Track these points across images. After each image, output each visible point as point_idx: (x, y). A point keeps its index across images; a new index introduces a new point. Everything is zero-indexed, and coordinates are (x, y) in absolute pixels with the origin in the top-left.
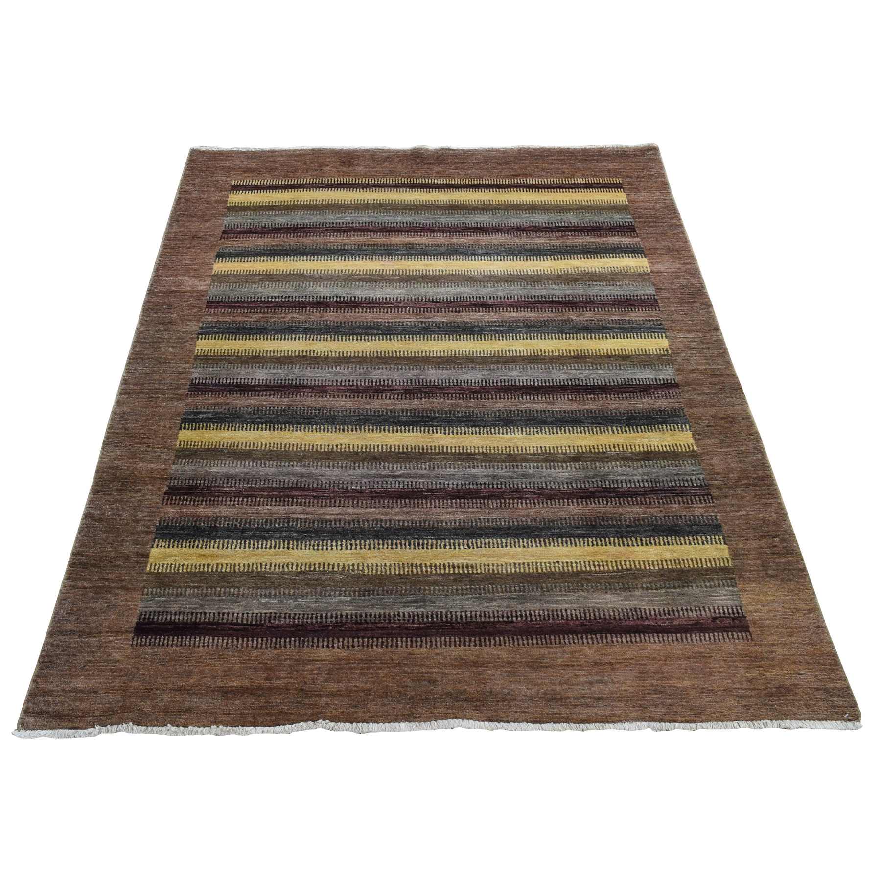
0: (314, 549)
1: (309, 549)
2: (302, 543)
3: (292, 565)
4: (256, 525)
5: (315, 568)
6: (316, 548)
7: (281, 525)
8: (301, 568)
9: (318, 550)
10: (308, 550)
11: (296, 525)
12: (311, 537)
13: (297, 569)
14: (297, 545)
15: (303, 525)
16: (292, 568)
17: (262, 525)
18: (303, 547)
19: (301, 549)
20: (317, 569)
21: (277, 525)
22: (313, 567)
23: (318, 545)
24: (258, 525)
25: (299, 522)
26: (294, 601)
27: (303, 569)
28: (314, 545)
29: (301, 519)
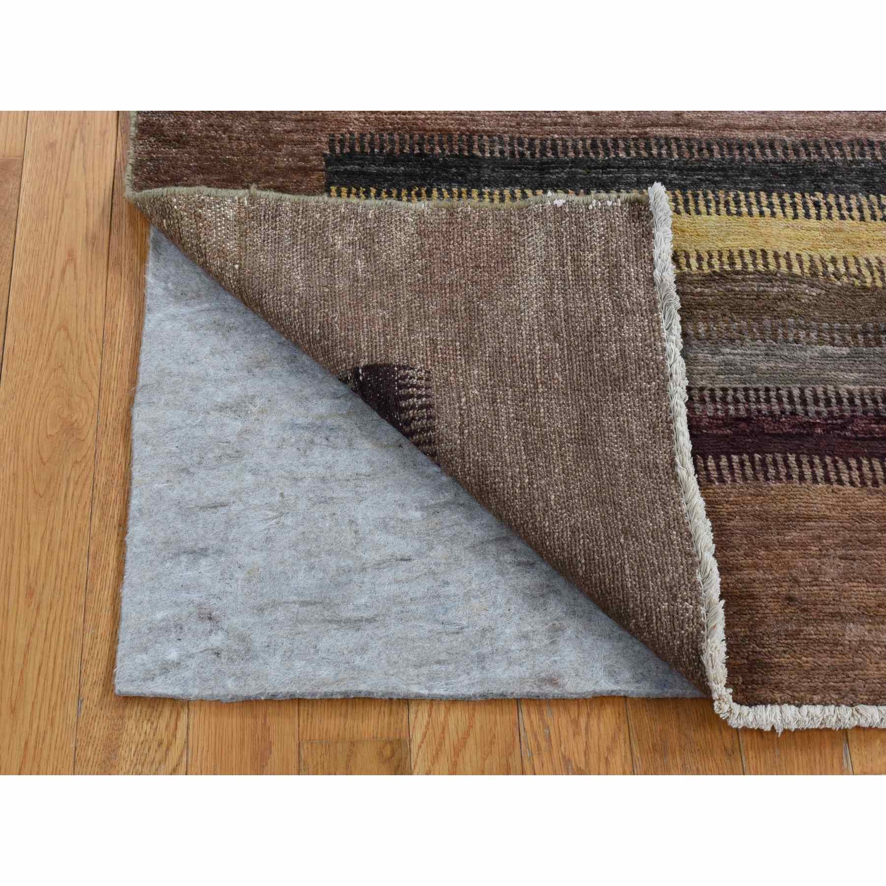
0: (729, 212)
1: (718, 212)
2: (696, 196)
3: (687, 257)
4: (571, 154)
5: (745, 265)
6: (733, 209)
7: (633, 154)
8: (710, 265)
9: (739, 214)
10: (714, 217)
11: (670, 155)
12: (715, 182)
13: (700, 267)
14: (686, 202)
15: (687, 155)
16: (688, 265)
17: (586, 153)
18: (703, 209)
19: (698, 212)
20: (751, 268)
21: (622, 155)
22: (738, 261)
23: (737, 203)
24: (577, 153)
25: (674, 146)
26: (714, 354)
27: (717, 268)
28: (727, 203)
29: (677, 139)
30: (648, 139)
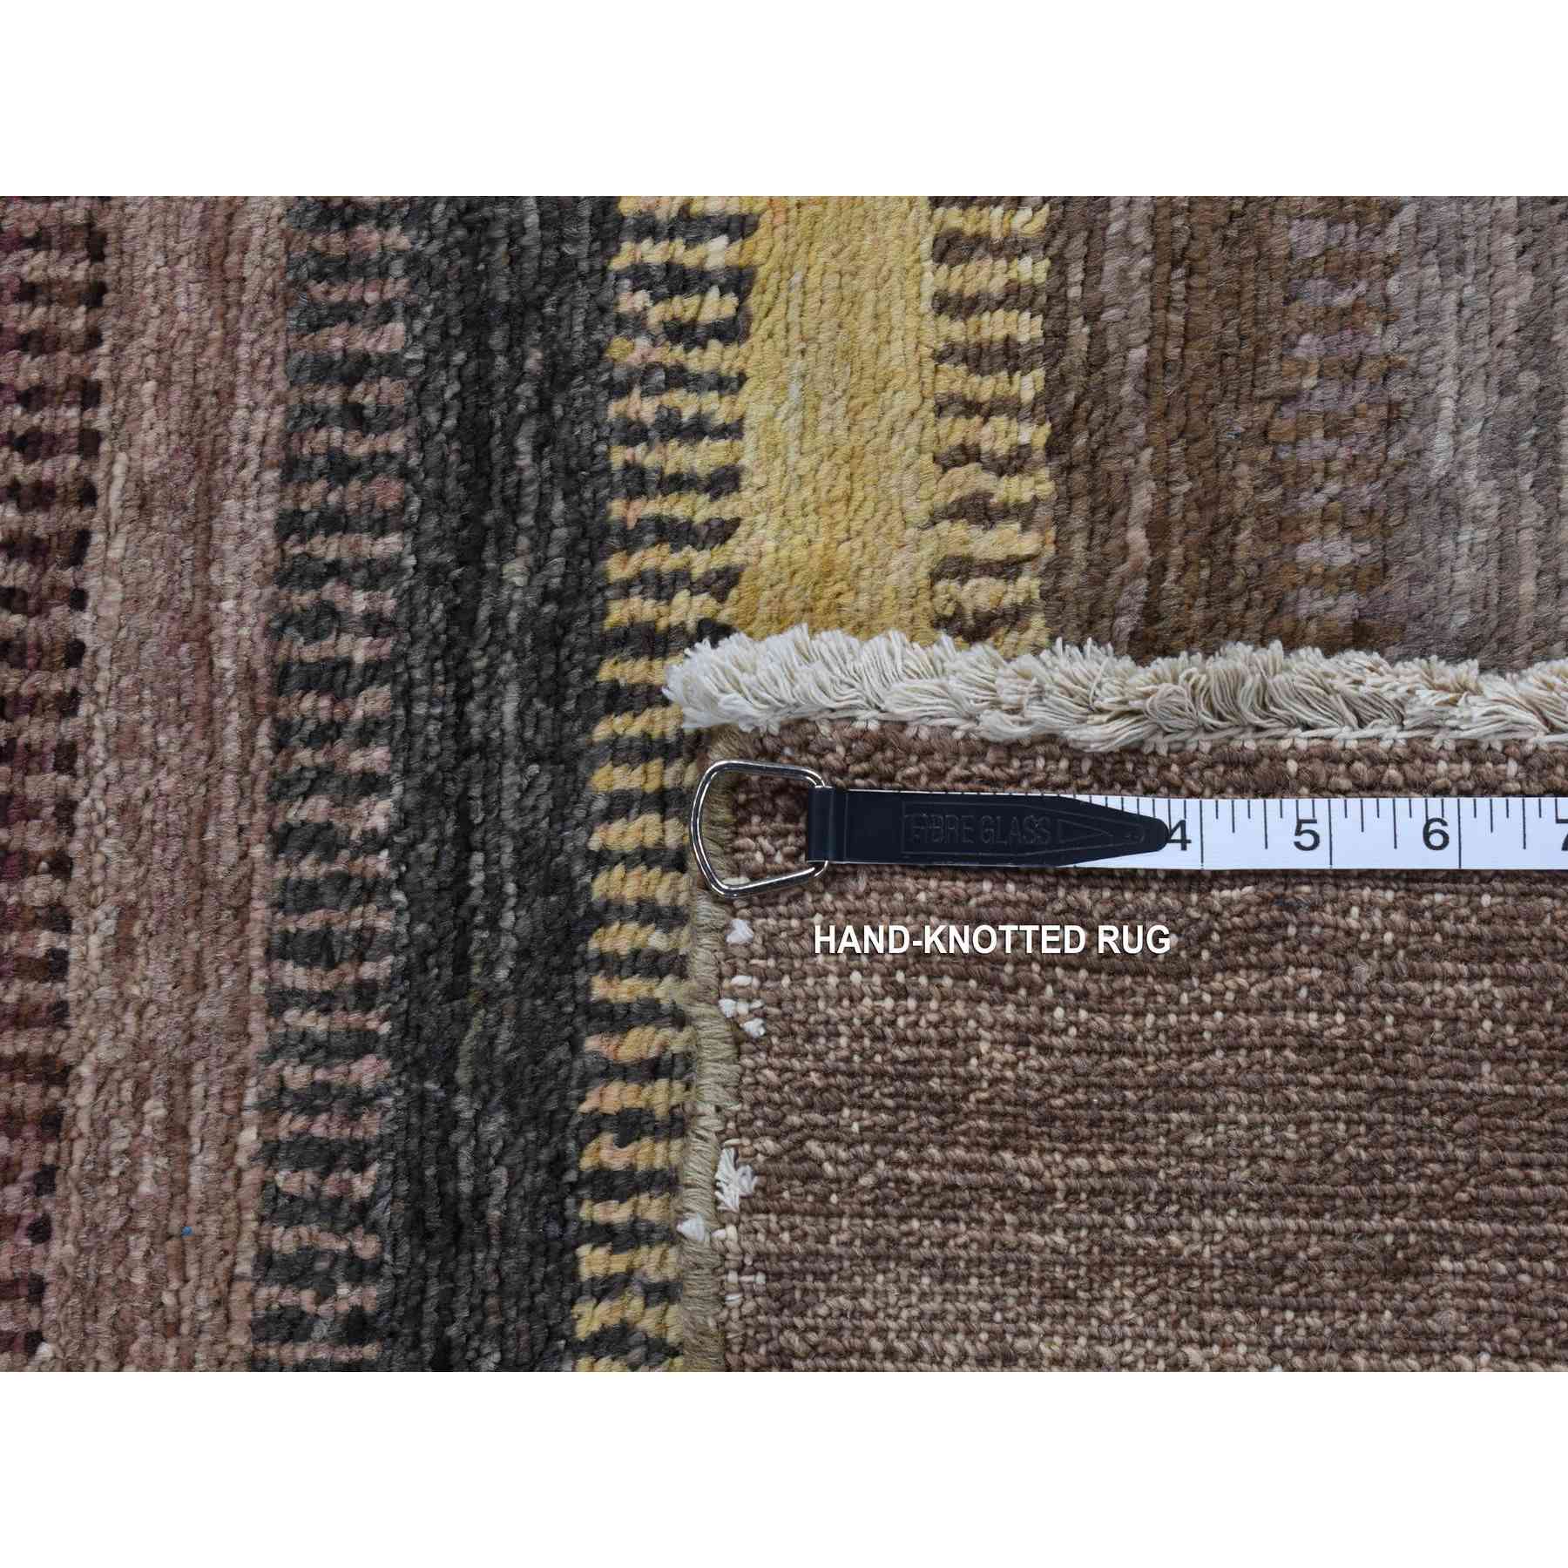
0: (731, 331)
1: (727, 384)
2: (638, 482)
3: (961, 568)
4: (368, 1071)
5: (1015, 297)
6: (715, 306)
7: (378, 756)
8: (1014, 463)
9: (739, 281)
10: (753, 404)
11: (377, 574)
12: (557, 376)
13: (1023, 514)
14: (672, 533)
15: (389, 492)
16: (1008, 568)
17: (365, 995)
18: (704, 457)
19: (725, 481)
20: (1031, 270)
21: (378, 814)
22: (995, 326)
23: (680, 281)
24: (363, 1044)
25: (329, 548)
27: (1034, 435)
28: (681, 332)
29: (289, 525)
30: (282, 676)
